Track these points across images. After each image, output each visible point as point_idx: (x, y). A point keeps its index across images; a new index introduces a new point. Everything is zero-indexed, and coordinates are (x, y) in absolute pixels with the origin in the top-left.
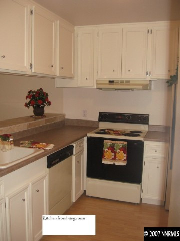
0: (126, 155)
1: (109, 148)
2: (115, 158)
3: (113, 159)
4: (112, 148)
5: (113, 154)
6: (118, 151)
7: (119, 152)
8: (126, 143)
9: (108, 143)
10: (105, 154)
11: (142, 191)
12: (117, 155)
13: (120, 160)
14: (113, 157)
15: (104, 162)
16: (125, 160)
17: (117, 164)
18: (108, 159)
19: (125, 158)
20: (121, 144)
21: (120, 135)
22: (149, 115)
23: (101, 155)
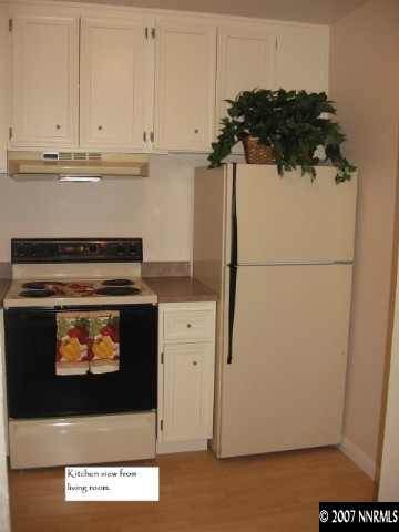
0: (117, 345)
1: (71, 334)
2: (89, 358)
3: (84, 359)
4: (82, 332)
5: (85, 346)
6: (96, 338)
7: (100, 340)
8: (116, 314)
9: (68, 321)
10: (62, 350)
11: (158, 426)
12: (95, 348)
13: (103, 360)
14: (84, 354)
15: (60, 371)
16: (115, 358)
17: (96, 370)
18: (72, 362)
19: (117, 352)
20: (104, 318)
21: (90, 294)
22: (141, 240)
23: (52, 355)
